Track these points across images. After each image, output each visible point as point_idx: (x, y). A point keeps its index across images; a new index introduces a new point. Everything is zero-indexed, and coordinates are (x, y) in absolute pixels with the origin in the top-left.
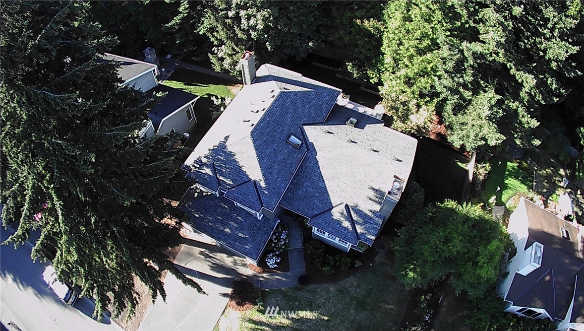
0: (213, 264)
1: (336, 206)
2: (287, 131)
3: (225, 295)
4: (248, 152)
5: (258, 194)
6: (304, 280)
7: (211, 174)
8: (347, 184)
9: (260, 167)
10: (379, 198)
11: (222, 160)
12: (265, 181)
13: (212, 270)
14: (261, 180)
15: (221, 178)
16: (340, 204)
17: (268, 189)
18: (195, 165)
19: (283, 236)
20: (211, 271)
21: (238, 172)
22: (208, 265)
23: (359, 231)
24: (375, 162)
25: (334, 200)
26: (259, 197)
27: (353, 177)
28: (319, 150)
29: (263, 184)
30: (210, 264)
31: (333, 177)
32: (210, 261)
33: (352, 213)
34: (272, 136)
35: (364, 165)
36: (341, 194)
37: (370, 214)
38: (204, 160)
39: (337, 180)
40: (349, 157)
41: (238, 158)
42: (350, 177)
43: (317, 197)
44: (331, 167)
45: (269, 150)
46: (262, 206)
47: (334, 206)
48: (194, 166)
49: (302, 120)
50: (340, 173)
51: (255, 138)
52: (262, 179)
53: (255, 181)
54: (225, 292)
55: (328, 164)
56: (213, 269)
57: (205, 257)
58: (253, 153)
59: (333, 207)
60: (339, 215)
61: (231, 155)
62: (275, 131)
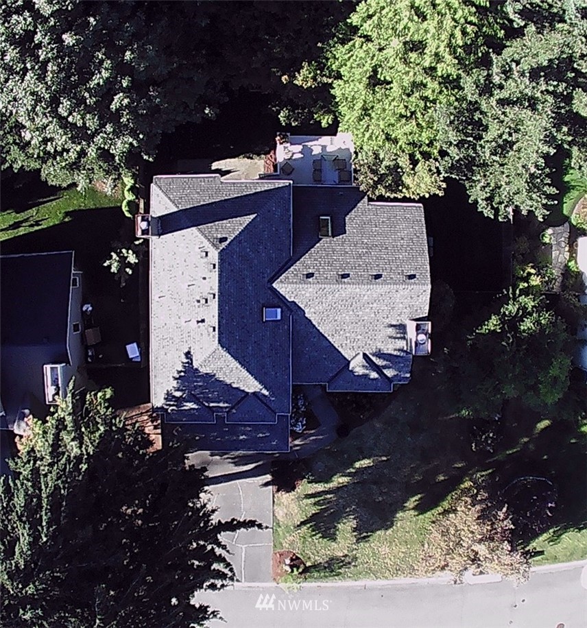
0: (232, 459)
1: (352, 359)
2: (256, 306)
3: (267, 484)
4: (228, 366)
5: (265, 404)
6: (343, 431)
7: (197, 407)
8: (356, 332)
9: (252, 376)
10: (401, 333)
11: (200, 386)
12: (265, 388)
13: (236, 466)
14: (261, 390)
15: (212, 405)
16: (356, 355)
17: (273, 394)
18: (168, 403)
19: (300, 403)
20: (236, 468)
21: (228, 391)
22: (229, 463)
23: (389, 375)
24: (382, 295)
25: (347, 354)
26: (268, 406)
27: (359, 321)
28: (306, 306)
29: (265, 392)
30: (230, 460)
31: (336, 330)
32: (228, 458)
33: (374, 359)
34: (243, 328)
35: (368, 303)
36: (352, 345)
37: (395, 353)
38: (178, 394)
39: (341, 333)
40: (346, 301)
41: (220, 376)
42: (356, 323)
43: (325, 359)
44: (330, 321)
45: (250, 348)
46: (275, 413)
47: (349, 359)
48: (167, 405)
49: (266, 275)
50: (342, 323)
51: (227, 346)
52: (261, 387)
53: (254, 393)
54: (264, 482)
55: (324, 318)
56: (236, 464)
57: (221, 456)
58: (235, 364)
59: (349, 362)
60: (361, 368)
61: (209, 376)
62: (243, 318)
